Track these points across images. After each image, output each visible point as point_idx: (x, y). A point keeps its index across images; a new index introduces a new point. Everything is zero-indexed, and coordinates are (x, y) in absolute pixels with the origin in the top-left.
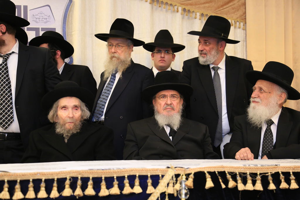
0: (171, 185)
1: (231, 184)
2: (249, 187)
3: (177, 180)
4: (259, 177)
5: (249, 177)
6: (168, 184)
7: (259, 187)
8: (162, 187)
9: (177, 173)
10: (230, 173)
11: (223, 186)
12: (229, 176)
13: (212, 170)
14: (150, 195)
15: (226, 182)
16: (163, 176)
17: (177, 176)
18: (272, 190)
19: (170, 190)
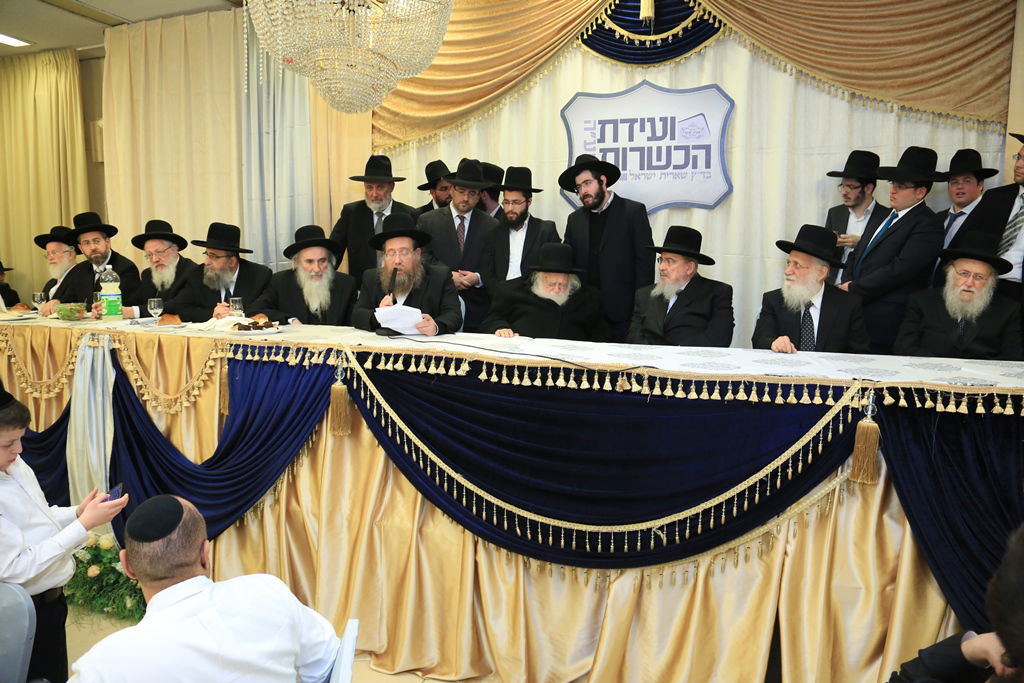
0: (856, 399)
1: (929, 404)
2: (951, 408)
3: (863, 394)
4: (965, 399)
5: (952, 398)
6: (853, 398)
7: (963, 409)
8: (845, 401)
9: (864, 386)
10: (929, 391)
11: (919, 405)
12: (927, 395)
13: (908, 386)
14: (830, 407)
15: (923, 401)
16: (848, 388)
17: (864, 390)
18: (980, 414)
19: (855, 404)
